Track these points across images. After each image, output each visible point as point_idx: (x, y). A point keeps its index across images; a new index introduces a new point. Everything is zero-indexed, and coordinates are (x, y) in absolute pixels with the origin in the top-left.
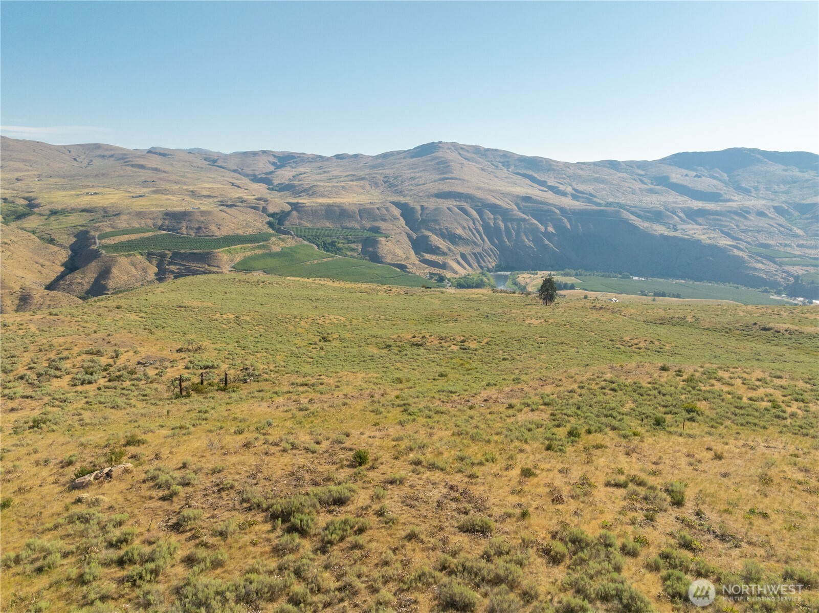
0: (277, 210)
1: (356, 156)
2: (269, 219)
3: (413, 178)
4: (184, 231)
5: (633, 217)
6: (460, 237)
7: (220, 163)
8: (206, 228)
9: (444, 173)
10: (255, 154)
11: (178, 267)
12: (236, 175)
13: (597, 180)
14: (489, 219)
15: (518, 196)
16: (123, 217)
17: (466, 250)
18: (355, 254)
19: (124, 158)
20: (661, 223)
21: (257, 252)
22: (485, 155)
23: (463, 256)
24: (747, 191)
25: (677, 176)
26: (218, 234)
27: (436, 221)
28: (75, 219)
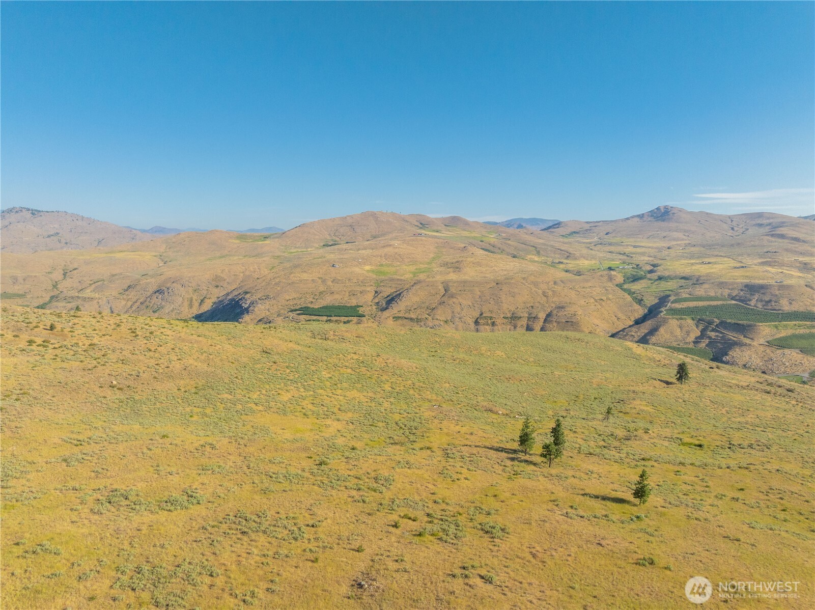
4: (753, 303)
8: (776, 302)
11: (717, 334)
16: (706, 286)
26: (786, 308)
28: (671, 285)
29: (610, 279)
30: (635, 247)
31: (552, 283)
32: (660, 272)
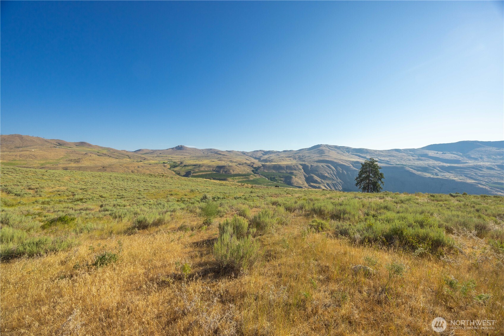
0: (256, 166)
1: (290, 151)
2: (253, 169)
3: (309, 156)
4: (221, 172)
5: (411, 170)
6: (327, 177)
7: (246, 154)
8: (229, 171)
9: (322, 154)
10: (257, 151)
12: (250, 157)
13: (390, 156)
14: (340, 170)
15: (353, 162)
16: (204, 167)
17: (329, 182)
18: (282, 182)
19: (217, 153)
20: (428, 173)
21: (244, 179)
22: (339, 148)
23: (328, 184)
24: (476, 159)
25: (431, 153)
26: (232, 173)
27: (317, 171)
28: (190, 168)
29: (165, 166)
30: (172, 157)
31: (137, 167)
32: (184, 164)
